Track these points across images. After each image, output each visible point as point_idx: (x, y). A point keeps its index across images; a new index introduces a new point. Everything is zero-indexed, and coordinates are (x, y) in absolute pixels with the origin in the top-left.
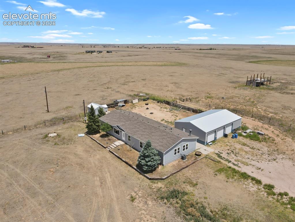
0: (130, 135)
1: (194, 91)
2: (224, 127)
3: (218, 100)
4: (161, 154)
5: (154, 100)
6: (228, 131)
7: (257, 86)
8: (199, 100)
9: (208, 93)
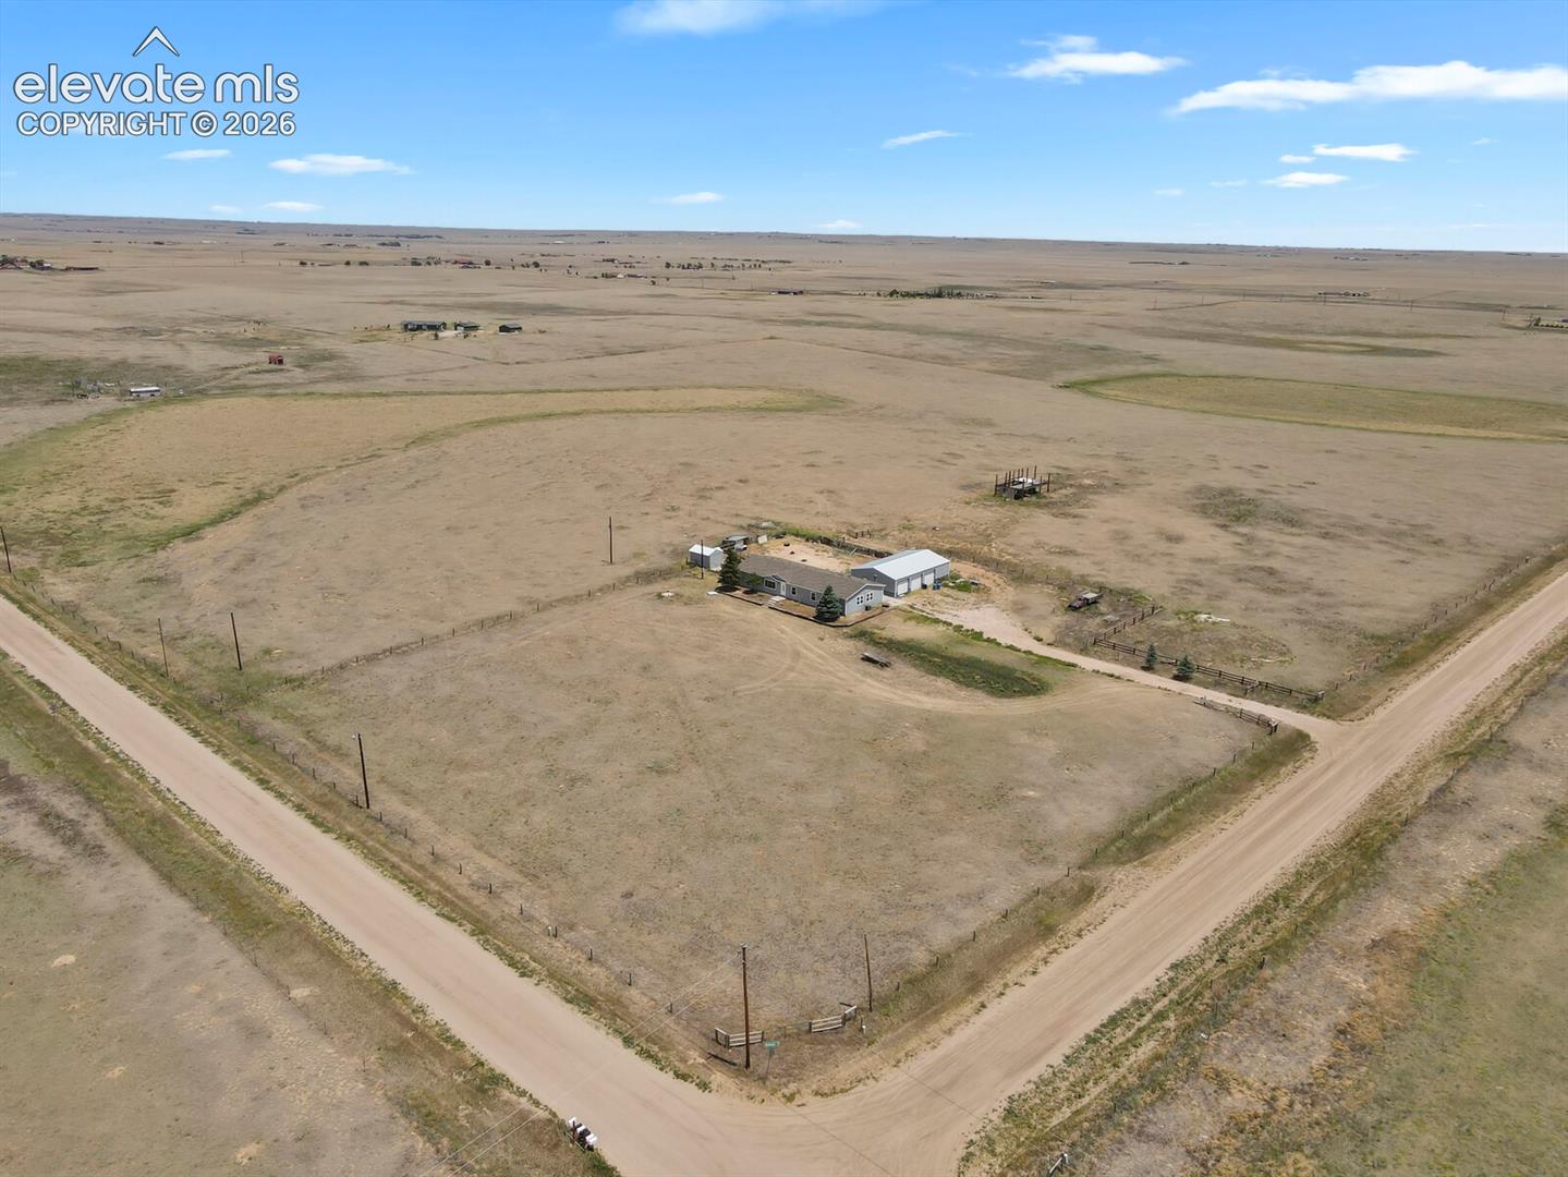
0: (795, 586)
1: (876, 514)
2: (921, 575)
3: (924, 534)
4: (843, 602)
5: (797, 535)
6: (929, 580)
7: (1017, 498)
8: (887, 535)
9: (906, 518)
